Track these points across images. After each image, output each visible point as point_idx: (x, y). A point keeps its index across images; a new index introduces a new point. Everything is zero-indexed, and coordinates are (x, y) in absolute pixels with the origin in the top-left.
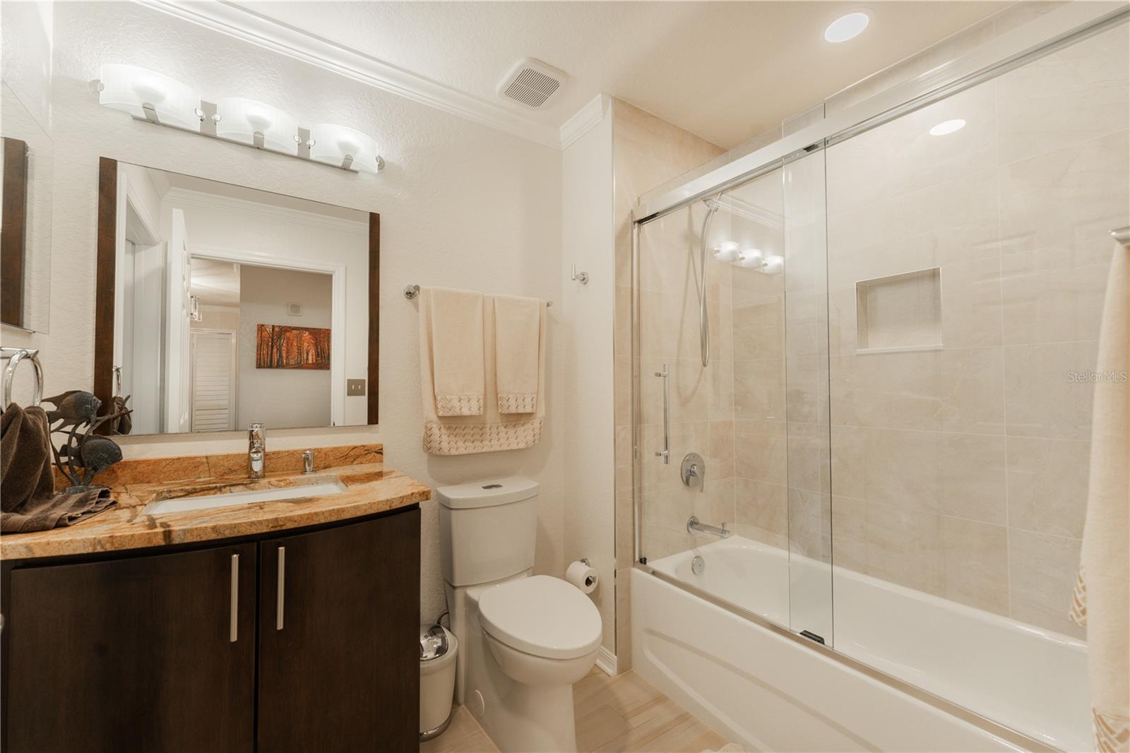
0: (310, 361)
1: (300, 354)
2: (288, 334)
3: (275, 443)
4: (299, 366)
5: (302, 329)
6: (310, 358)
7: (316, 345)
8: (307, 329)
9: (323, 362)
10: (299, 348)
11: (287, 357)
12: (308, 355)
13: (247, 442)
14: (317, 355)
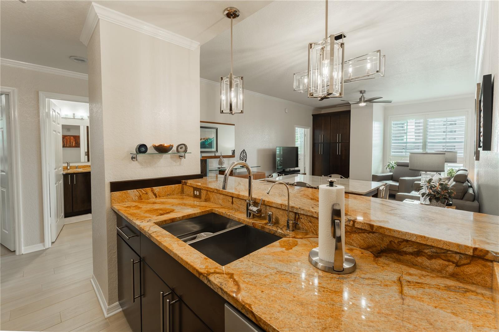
0: (74, 145)
1: (70, 143)
2: (66, 138)
3: (71, 165)
4: (70, 147)
5: (71, 136)
6: (73, 144)
7: (75, 141)
8: (72, 136)
9: (78, 145)
10: (70, 142)
11: (66, 144)
12: (73, 143)
13: (67, 164)
14: (76, 144)
